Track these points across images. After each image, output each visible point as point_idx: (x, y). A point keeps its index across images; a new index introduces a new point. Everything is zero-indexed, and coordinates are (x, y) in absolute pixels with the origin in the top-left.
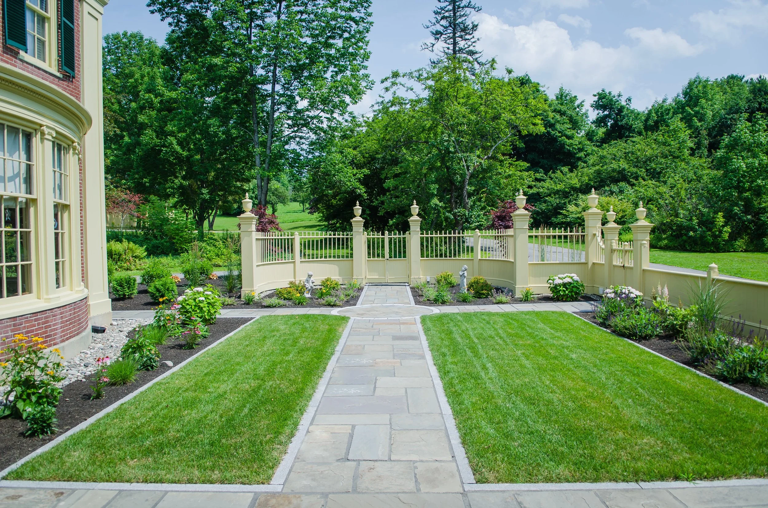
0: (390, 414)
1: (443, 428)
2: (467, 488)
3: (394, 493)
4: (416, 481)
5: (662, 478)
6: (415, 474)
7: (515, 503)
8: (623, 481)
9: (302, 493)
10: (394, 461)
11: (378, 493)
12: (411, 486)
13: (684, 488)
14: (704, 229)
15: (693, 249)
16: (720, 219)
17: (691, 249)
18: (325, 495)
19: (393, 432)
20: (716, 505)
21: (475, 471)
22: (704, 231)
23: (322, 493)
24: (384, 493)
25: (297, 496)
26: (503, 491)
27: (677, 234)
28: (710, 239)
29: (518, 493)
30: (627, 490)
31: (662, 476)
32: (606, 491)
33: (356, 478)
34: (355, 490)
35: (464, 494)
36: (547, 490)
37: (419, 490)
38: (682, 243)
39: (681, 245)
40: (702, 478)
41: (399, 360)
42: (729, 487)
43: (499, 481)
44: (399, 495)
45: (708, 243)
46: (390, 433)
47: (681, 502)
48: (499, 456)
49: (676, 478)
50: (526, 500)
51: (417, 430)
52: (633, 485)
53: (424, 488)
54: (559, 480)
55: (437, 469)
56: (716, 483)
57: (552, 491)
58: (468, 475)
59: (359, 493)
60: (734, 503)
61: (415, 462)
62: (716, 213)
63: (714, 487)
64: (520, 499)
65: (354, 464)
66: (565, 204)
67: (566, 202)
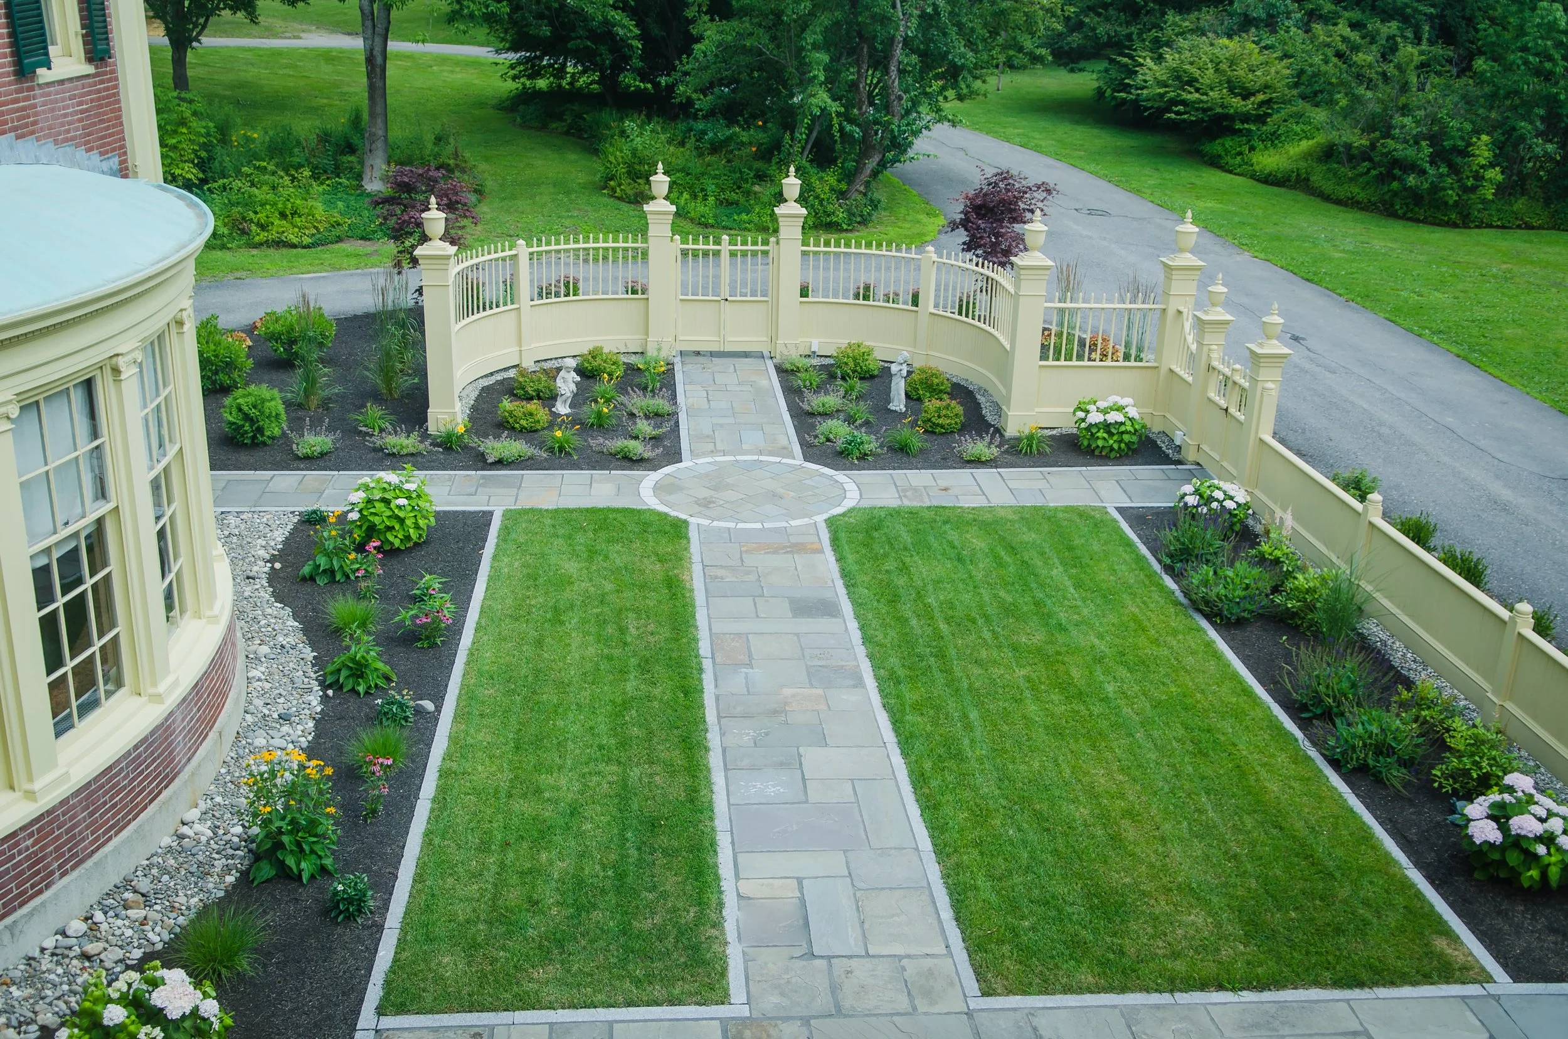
0: (845, 851)
1: (925, 884)
2: (973, 1005)
3: (886, 1015)
4: (909, 993)
5: (1203, 986)
6: (906, 981)
7: (1030, 1029)
8: (1156, 991)
9: (777, 1018)
10: (873, 956)
11: (867, 1015)
12: (904, 1004)
13: (1225, 1004)
14: (1443, 170)
15: (1410, 215)
16: (1483, 149)
17: (1405, 214)
18: (806, 1021)
19: (858, 894)
20: (1257, 1033)
21: (980, 977)
22: (1441, 176)
23: (801, 1018)
24: (875, 1015)
25: (772, 1022)
26: (1015, 1010)
27: (1381, 173)
28: (1452, 196)
29: (1032, 1012)
30: (1158, 1007)
31: (1203, 985)
32: (1134, 1008)
33: (835, 989)
34: (839, 1011)
35: (969, 1014)
36: (1065, 1008)
37: (915, 1009)
38: (1387, 197)
39: (1384, 203)
40: (1249, 987)
41: (820, 691)
42: (1279, 1002)
43: (1009, 992)
44: (894, 1018)
45: (1446, 203)
46: (855, 894)
47: (1218, 1027)
48: (1006, 948)
49: (1220, 987)
50: (1041, 1022)
51: (891, 889)
52: (1165, 998)
53: (922, 1006)
54: (1080, 990)
55: (931, 972)
56: (1267, 996)
57: (1071, 1007)
58: (971, 984)
59: (845, 1016)
60: (1277, 1031)
61: (900, 958)
62: (1477, 132)
63: (1262, 1003)
64: (1036, 1022)
65: (822, 963)
66: (1129, 37)
67: (1131, 34)
